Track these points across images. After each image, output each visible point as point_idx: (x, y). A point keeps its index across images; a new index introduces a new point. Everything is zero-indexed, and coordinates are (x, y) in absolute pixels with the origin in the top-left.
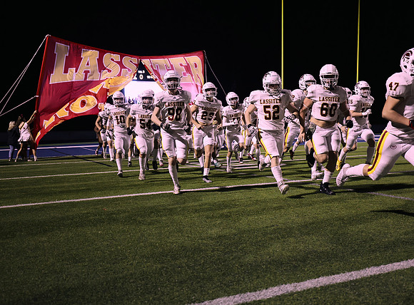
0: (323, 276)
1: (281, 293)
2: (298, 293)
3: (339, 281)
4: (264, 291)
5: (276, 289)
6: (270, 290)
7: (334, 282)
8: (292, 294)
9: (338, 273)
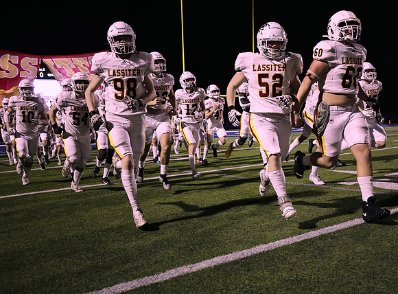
0: (217, 256)
1: (177, 274)
2: (193, 273)
3: (231, 260)
4: (162, 274)
5: (173, 271)
6: (167, 273)
7: (227, 260)
8: (188, 275)
9: (231, 253)
